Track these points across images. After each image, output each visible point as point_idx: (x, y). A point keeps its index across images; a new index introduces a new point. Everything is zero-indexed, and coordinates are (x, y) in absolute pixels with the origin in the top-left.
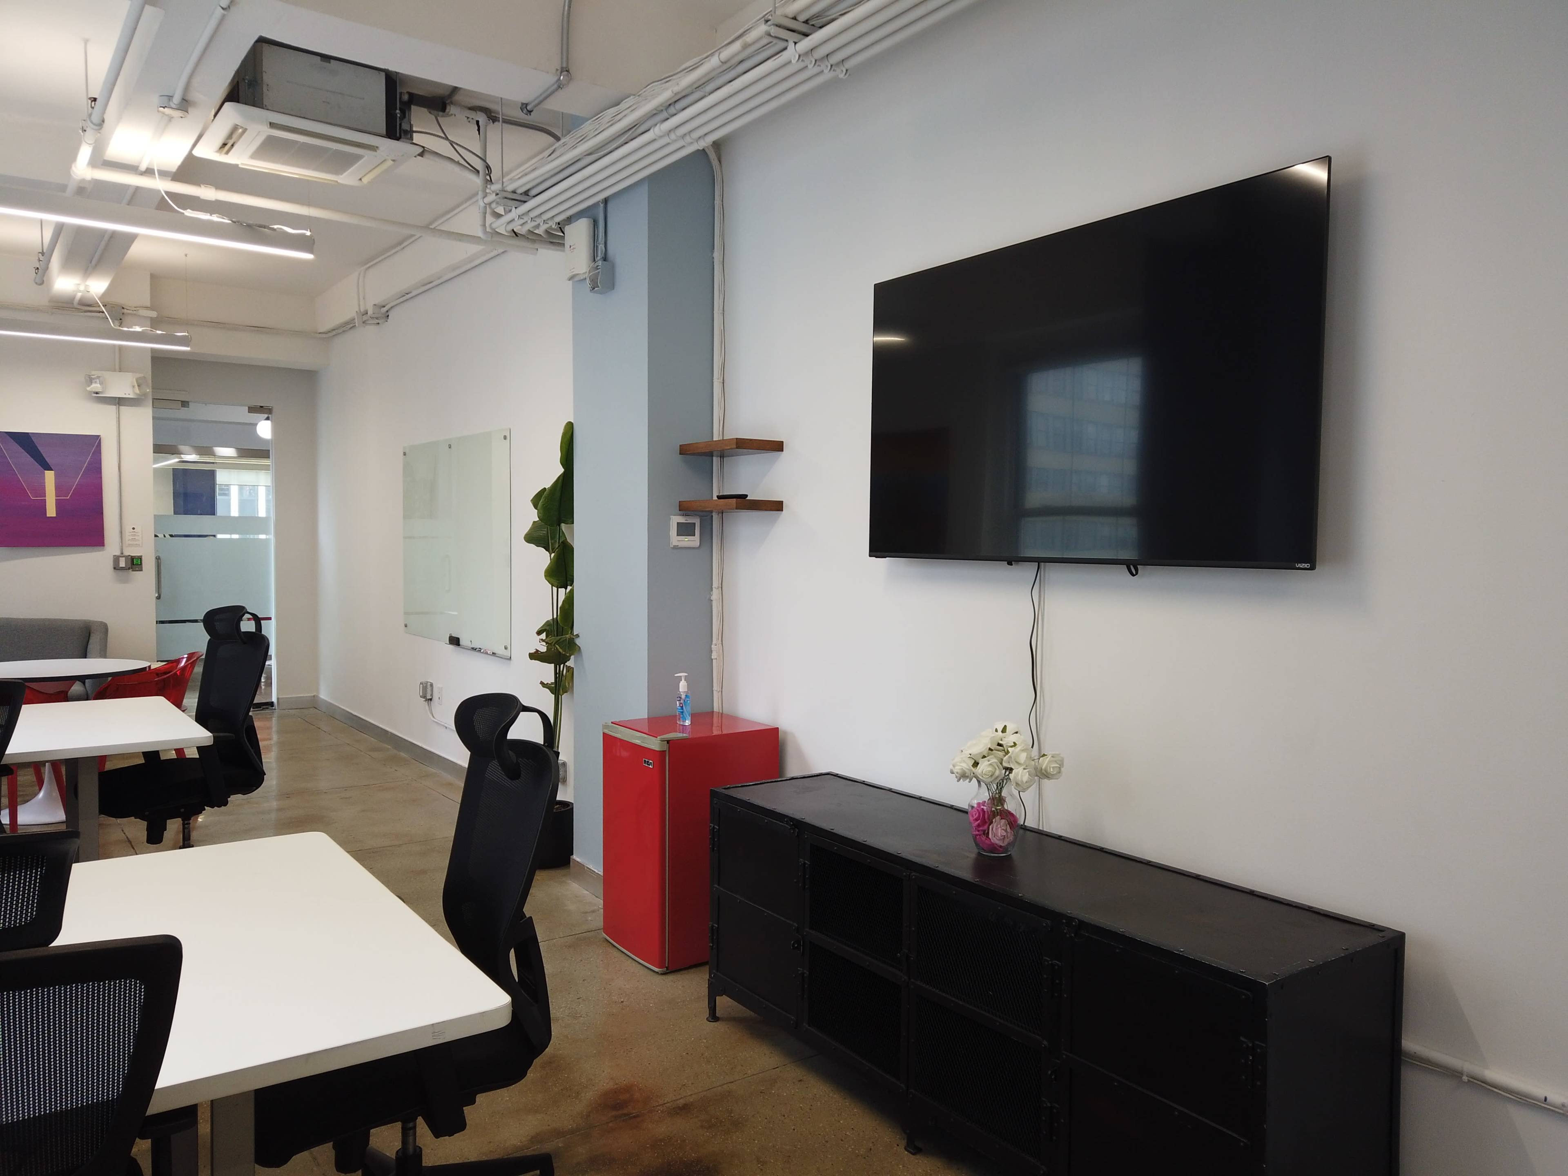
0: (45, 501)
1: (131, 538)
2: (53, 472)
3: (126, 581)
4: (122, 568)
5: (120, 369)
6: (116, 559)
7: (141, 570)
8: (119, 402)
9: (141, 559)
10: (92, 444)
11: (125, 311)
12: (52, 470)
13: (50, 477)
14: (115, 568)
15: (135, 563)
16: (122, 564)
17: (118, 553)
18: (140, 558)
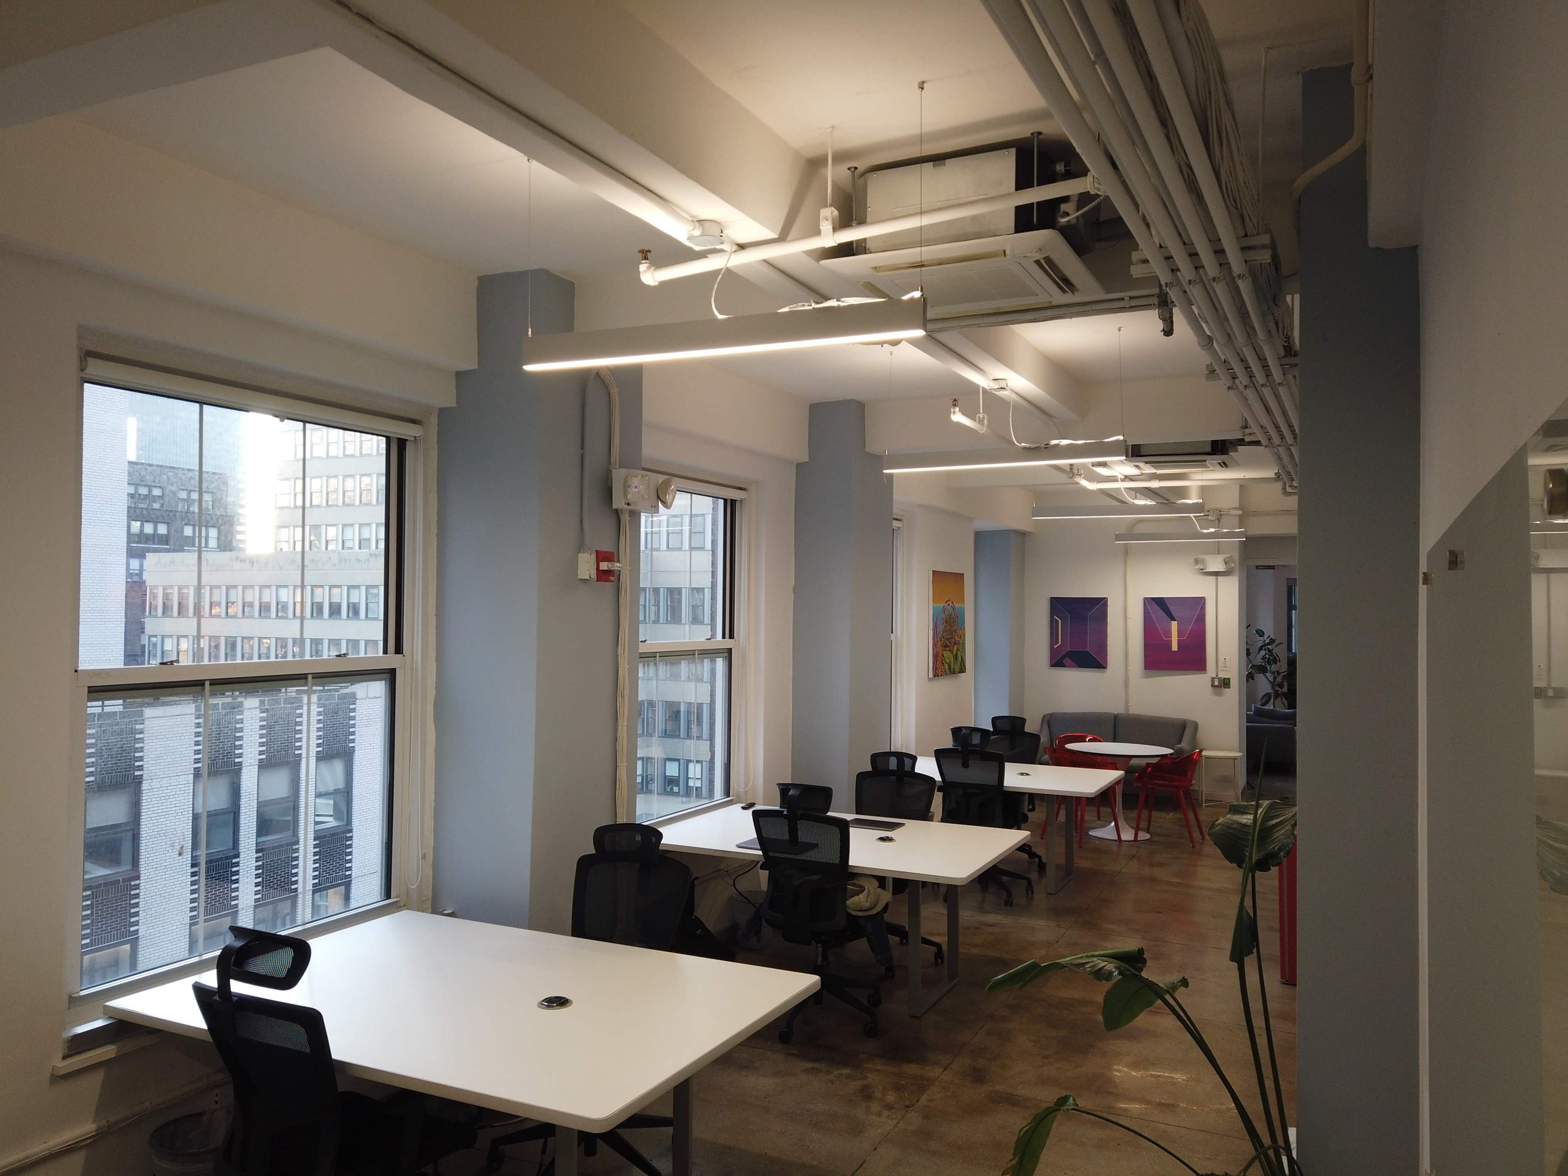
0: (1171, 640)
1: (1223, 665)
2: (1176, 622)
3: (1218, 694)
4: (1217, 686)
5: (1218, 551)
6: (1213, 679)
7: (1229, 688)
8: (1217, 574)
9: (1229, 681)
10: (1200, 603)
11: (1222, 513)
12: (1175, 620)
13: (1174, 624)
14: (1212, 686)
15: (1225, 683)
16: (1216, 683)
17: (1215, 676)
18: (1229, 679)
